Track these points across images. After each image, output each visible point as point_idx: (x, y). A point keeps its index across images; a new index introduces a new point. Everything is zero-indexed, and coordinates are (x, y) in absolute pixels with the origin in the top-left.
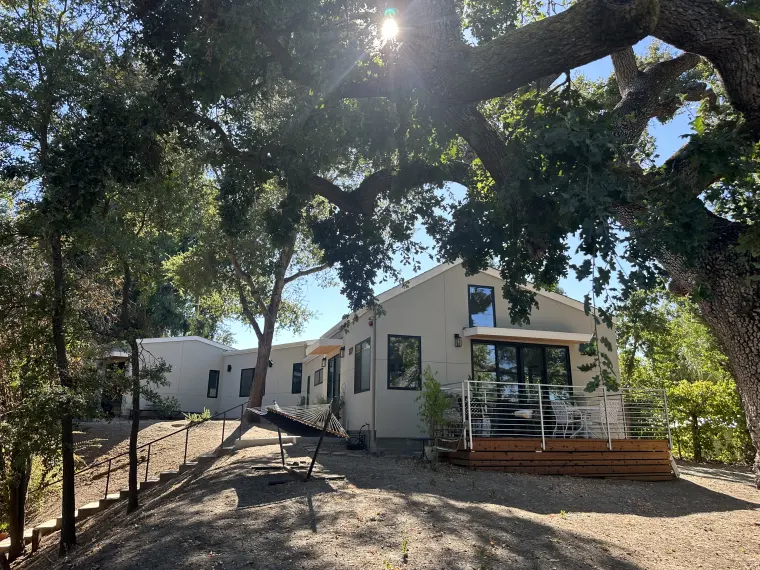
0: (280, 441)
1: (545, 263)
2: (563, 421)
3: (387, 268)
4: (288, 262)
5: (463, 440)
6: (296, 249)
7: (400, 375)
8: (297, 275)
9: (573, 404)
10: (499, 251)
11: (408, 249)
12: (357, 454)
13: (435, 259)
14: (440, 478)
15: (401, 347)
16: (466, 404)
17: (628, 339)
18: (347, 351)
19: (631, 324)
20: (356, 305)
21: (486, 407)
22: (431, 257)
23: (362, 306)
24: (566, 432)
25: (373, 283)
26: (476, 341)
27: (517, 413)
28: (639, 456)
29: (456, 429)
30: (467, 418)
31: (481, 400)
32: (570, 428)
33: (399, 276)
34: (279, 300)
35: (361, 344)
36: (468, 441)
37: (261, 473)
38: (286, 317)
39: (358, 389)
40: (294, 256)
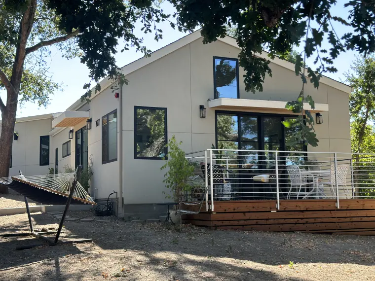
0: (28, 210)
1: (279, 31)
2: (297, 184)
3: (129, 36)
4: (28, 31)
5: (205, 203)
6: (37, 17)
7: (148, 147)
8: (39, 46)
9: (307, 168)
10: (237, 18)
11: (149, 17)
12: (106, 220)
13: (176, 27)
14: (184, 237)
15: (149, 118)
16: (209, 171)
17: (360, 108)
18: (94, 123)
19: (364, 94)
20: (97, 73)
21: (228, 173)
22: (173, 25)
23: (103, 75)
24: (299, 193)
25: (114, 52)
26: (220, 111)
27: (255, 178)
28: (363, 213)
29: (198, 194)
30: (209, 184)
31: (223, 167)
32: (303, 190)
33: (141, 45)
34: (21, 71)
35: (108, 115)
36: (210, 204)
37: (9, 239)
38: (30, 89)
39: (106, 159)
40: (36, 25)
